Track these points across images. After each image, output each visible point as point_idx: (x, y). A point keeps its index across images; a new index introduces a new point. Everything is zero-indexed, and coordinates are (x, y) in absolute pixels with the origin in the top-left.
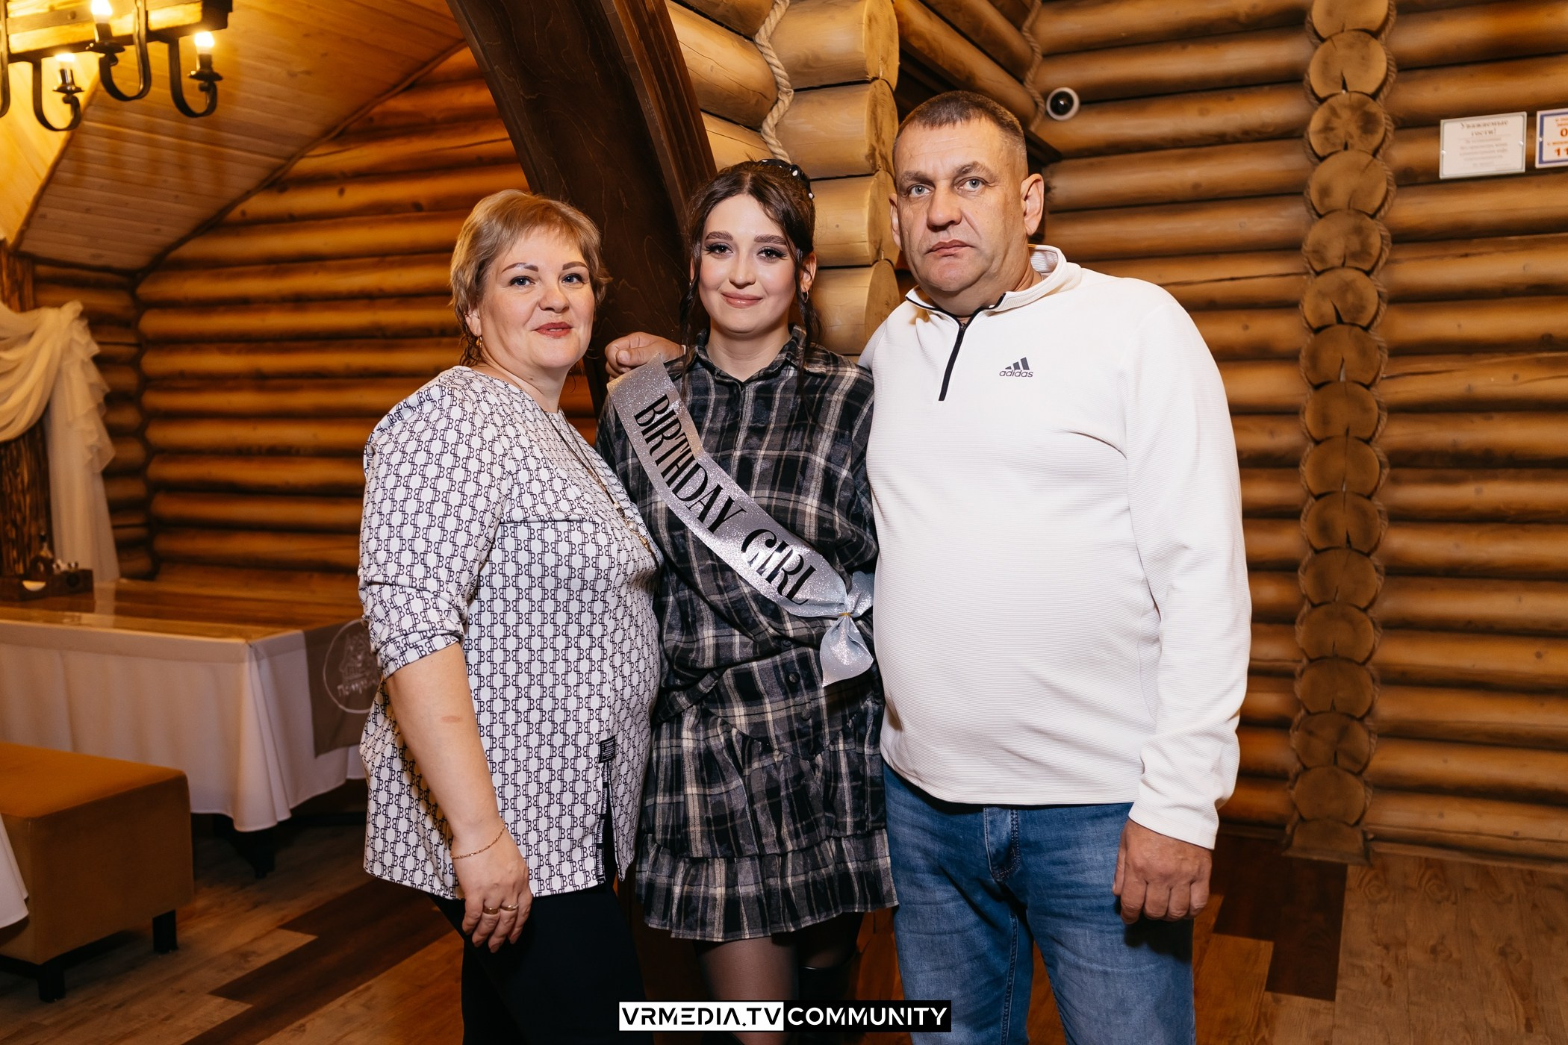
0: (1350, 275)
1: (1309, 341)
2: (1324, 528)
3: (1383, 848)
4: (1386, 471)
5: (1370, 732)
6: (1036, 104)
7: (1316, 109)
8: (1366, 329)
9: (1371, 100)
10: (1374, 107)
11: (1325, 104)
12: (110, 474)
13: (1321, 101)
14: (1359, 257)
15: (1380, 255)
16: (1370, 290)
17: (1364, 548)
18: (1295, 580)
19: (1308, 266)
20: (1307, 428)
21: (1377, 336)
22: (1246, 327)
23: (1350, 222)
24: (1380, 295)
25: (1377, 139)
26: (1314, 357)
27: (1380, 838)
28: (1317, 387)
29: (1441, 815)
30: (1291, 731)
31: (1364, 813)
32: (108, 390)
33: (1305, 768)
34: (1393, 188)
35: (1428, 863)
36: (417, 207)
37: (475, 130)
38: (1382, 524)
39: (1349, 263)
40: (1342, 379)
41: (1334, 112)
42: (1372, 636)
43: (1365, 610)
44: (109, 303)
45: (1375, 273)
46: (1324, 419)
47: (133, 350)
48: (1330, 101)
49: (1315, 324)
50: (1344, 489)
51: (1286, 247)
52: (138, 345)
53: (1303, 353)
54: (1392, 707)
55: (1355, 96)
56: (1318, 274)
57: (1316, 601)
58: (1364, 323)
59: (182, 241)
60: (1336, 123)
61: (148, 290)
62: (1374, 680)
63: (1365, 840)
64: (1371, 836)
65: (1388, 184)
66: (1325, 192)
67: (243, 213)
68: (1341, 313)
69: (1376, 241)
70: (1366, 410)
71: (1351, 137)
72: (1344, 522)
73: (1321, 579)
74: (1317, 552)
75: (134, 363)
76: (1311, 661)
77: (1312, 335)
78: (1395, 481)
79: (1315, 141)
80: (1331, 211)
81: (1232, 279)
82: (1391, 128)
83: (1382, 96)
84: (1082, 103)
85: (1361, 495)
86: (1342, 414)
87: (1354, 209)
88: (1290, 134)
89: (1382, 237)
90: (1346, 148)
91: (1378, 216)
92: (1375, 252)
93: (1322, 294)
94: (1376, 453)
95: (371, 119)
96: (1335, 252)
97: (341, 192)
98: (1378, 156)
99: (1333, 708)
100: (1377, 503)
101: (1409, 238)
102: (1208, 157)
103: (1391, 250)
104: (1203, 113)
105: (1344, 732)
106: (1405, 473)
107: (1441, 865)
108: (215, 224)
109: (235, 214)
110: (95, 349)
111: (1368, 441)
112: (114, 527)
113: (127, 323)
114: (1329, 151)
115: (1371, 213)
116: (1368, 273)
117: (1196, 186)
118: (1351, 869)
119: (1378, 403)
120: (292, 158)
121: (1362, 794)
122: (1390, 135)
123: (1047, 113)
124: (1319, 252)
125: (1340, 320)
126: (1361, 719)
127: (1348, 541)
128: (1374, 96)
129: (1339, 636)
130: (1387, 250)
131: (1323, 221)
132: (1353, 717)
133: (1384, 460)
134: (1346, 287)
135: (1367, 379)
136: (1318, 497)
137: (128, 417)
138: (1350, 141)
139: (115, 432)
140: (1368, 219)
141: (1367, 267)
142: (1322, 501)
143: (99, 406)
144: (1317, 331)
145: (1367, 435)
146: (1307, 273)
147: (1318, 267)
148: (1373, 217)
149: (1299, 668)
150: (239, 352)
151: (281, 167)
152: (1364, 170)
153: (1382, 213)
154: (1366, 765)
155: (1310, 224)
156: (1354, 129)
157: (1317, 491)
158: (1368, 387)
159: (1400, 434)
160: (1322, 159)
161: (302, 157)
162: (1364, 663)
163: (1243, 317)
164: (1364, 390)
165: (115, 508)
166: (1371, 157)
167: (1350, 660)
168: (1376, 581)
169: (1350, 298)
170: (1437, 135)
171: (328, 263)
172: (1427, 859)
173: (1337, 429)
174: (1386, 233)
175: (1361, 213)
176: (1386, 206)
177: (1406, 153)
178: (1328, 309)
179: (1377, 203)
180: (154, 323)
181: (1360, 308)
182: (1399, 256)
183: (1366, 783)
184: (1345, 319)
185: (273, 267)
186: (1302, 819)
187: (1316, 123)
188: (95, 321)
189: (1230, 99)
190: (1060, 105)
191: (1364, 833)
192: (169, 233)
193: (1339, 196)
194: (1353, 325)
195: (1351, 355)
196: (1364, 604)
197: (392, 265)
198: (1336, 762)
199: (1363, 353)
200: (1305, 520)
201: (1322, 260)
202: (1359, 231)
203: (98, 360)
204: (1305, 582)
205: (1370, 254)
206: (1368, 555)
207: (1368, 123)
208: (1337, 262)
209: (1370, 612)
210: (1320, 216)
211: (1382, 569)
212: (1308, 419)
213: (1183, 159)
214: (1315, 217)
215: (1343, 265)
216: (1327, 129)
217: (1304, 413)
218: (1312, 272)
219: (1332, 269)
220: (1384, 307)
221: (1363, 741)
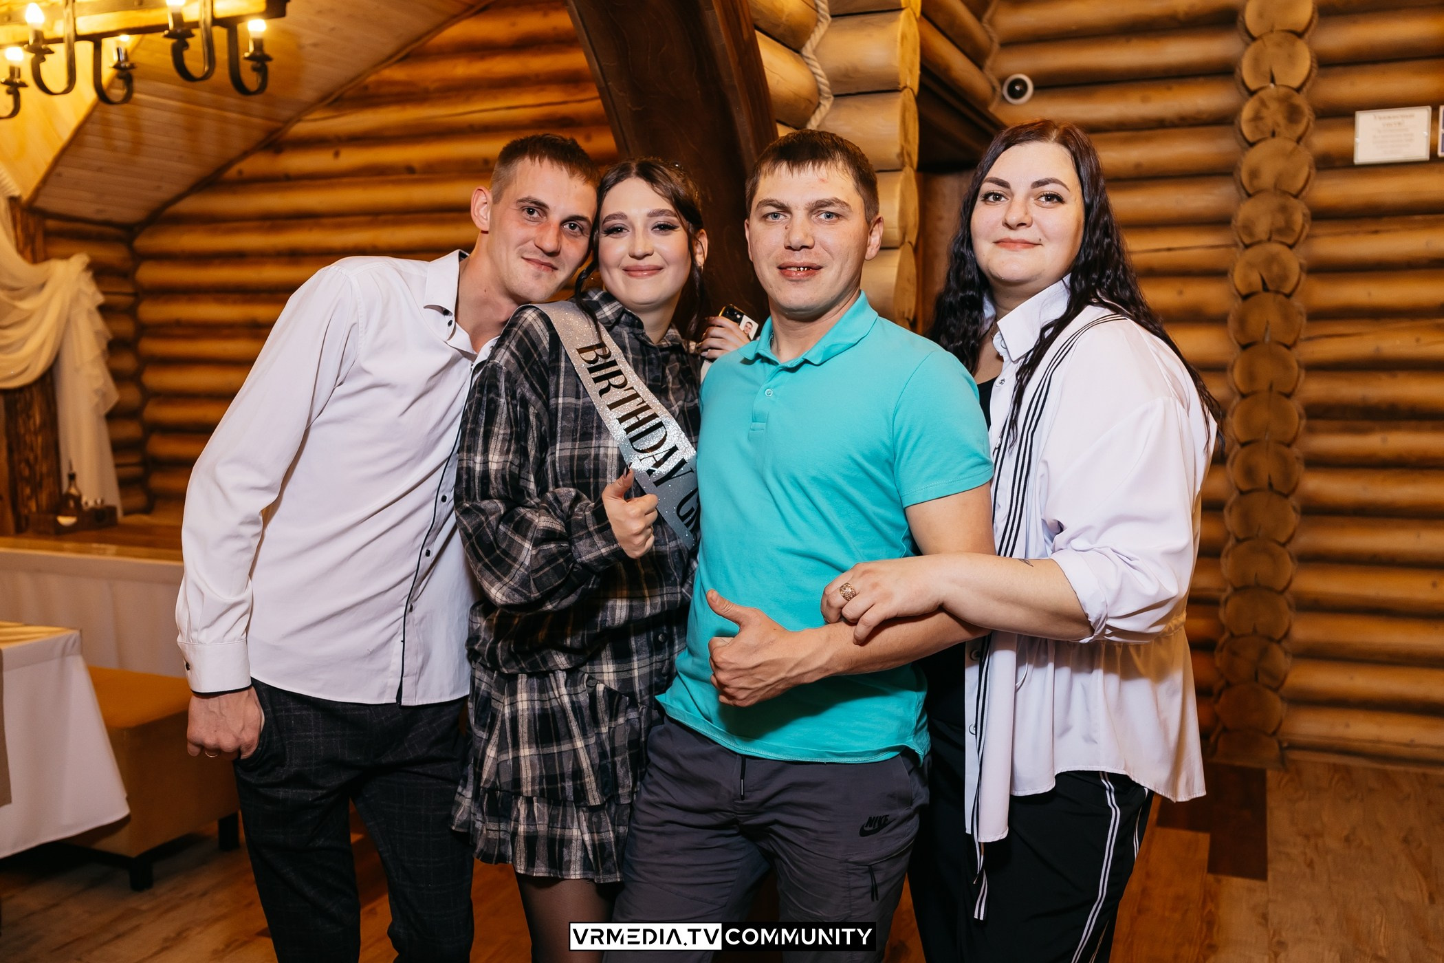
0: (1275, 248)
1: (1236, 305)
2: (1249, 472)
3: (1295, 755)
4: (1304, 422)
5: (1286, 653)
6: (994, 89)
7: (1247, 100)
8: (1288, 296)
9: (1295, 93)
10: (1300, 100)
11: (1256, 97)
12: (113, 416)
13: (1252, 93)
14: (1282, 232)
15: (1302, 232)
16: (1293, 261)
17: (1284, 490)
18: (1221, 518)
19: (1238, 239)
20: (1235, 383)
21: (1297, 303)
22: (1181, 293)
23: (1275, 201)
24: (1301, 266)
25: (1300, 129)
26: (1242, 322)
27: (1294, 746)
28: (1245, 347)
29: (1347, 726)
30: (1215, 652)
31: (1280, 724)
32: (110, 337)
33: (1228, 685)
34: (1313, 171)
35: (1335, 768)
36: (410, 169)
37: (468, 99)
38: (1299, 468)
39: (1275, 237)
40: (1267, 339)
41: (1263, 103)
42: (1290, 567)
43: (1284, 545)
44: (111, 255)
45: (1297, 246)
46: (1250, 376)
47: (130, 300)
48: (1261, 94)
49: (1244, 291)
50: (1267, 438)
51: (1217, 222)
52: (135, 295)
53: (1231, 318)
54: (1306, 630)
55: (1282, 91)
56: (1247, 247)
57: (1241, 536)
58: (1287, 290)
59: (180, 197)
60: (1265, 113)
61: (144, 242)
62: (1290, 607)
63: (1281, 749)
64: (1285, 745)
65: (1310, 168)
66: (1254, 174)
67: (240, 172)
68: (1266, 281)
69: (1298, 219)
70: (1287, 367)
71: (1278, 125)
72: (1267, 467)
73: (1246, 518)
74: (1242, 493)
75: (131, 311)
76: (1236, 590)
77: (1240, 301)
78: (1311, 431)
79: (1246, 129)
80: (1259, 191)
81: (1169, 249)
82: (1312, 118)
83: (1305, 89)
84: (1036, 88)
85: (1282, 443)
86: (1266, 371)
87: (1279, 189)
88: (1223, 121)
89: (1304, 215)
90: (1273, 134)
91: (1300, 197)
92: (1298, 228)
93: (1251, 265)
94: (1295, 406)
95: (366, 88)
96: (1262, 228)
97: (337, 154)
98: (1301, 143)
99: (1255, 631)
100: (1295, 451)
101: (1325, 216)
102: (1148, 140)
103: (1311, 227)
104: (1145, 100)
105: (1264, 653)
106: (1320, 424)
107: (1347, 770)
108: (212, 182)
109: (232, 172)
110: (100, 299)
111: (1288, 396)
112: (117, 466)
113: (126, 274)
114: (1258, 137)
115: (1294, 192)
116: (1291, 247)
117: (1138, 166)
118: (1269, 774)
119: (1298, 362)
120: (290, 122)
121: (1280, 707)
122: (1311, 124)
123: (1003, 97)
124: (1248, 228)
125: (1266, 289)
126: (1279, 642)
127: (1270, 485)
128: (1298, 90)
129: (1260, 568)
130: (1307, 226)
131: (1252, 200)
132: (1271, 639)
133: (1302, 412)
134: (1272, 259)
135: (1289, 340)
136: (1243, 445)
137: (127, 362)
138: (1277, 130)
139: (118, 377)
140: (1292, 199)
141: (1290, 241)
142: (1247, 449)
143: (104, 353)
144: (1245, 297)
145: (1288, 390)
146: (1236, 245)
147: (1247, 241)
148: (1296, 196)
149: (1223, 596)
150: (235, 302)
151: (278, 130)
152: (1289, 155)
153: (1304, 193)
154: (1283, 682)
155: (1240, 201)
156: (1281, 119)
157: (1243, 439)
158: (1288, 347)
159: (1317, 389)
160: (1252, 145)
161: (299, 121)
162: (1282, 592)
163: (1178, 284)
164: (1284, 350)
165: (118, 447)
166: (1294, 144)
167: (1270, 589)
168: (1294, 518)
169: (1275, 269)
170: (1352, 125)
171: (325, 221)
172: (1334, 765)
173: (1262, 385)
174: (1307, 211)
175: (1284, 192)
176: (1307, 188)
177: (1324, 140)
178: (1255, 278)
179: (1300, 184)
180: (150, 274)
181: (1284, 278)
182: (1318, 231)
183: (1282, 698)
184: (1270, 286)
185: (268, 223)
186: (1225, 729)
187: (1247, 112)
188: (99, 272)
189: (1169, 88)
190: (1016, 89)
191: (1280, 743)
192: (167, 191)
193: (1267, 179)
194: (1277, 292)
195: (1274, 318)
196: (1283, 539)
197: (386, 224)
198: (1256, 679)
199: (1287, 317)
200: (1232, 464)
201: (1251, 234)
202: (1283, 209)
203: (103, 310)
204: (1231, 521)
205: (1293, 230)
206: (1286, 496)
207: (1293, 114)
208: (1264, 236)
209: (1288, 547)
210: (1249, 196)
211: (1299, 509)
212: (1237, 376)
213: (1126, 141)
214: (1244, 195)
215: (1269, 240)
216: (1257, 118)
217: (1232, 370)
218: (1241, 245)
219: (1259, 242)
220: (1304, 277)
221: (1281, 660)
